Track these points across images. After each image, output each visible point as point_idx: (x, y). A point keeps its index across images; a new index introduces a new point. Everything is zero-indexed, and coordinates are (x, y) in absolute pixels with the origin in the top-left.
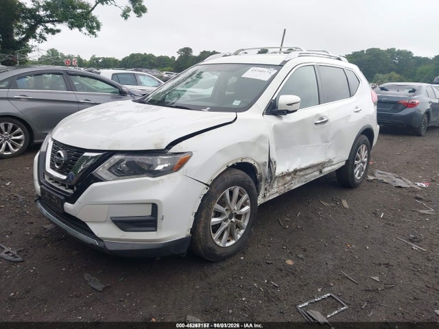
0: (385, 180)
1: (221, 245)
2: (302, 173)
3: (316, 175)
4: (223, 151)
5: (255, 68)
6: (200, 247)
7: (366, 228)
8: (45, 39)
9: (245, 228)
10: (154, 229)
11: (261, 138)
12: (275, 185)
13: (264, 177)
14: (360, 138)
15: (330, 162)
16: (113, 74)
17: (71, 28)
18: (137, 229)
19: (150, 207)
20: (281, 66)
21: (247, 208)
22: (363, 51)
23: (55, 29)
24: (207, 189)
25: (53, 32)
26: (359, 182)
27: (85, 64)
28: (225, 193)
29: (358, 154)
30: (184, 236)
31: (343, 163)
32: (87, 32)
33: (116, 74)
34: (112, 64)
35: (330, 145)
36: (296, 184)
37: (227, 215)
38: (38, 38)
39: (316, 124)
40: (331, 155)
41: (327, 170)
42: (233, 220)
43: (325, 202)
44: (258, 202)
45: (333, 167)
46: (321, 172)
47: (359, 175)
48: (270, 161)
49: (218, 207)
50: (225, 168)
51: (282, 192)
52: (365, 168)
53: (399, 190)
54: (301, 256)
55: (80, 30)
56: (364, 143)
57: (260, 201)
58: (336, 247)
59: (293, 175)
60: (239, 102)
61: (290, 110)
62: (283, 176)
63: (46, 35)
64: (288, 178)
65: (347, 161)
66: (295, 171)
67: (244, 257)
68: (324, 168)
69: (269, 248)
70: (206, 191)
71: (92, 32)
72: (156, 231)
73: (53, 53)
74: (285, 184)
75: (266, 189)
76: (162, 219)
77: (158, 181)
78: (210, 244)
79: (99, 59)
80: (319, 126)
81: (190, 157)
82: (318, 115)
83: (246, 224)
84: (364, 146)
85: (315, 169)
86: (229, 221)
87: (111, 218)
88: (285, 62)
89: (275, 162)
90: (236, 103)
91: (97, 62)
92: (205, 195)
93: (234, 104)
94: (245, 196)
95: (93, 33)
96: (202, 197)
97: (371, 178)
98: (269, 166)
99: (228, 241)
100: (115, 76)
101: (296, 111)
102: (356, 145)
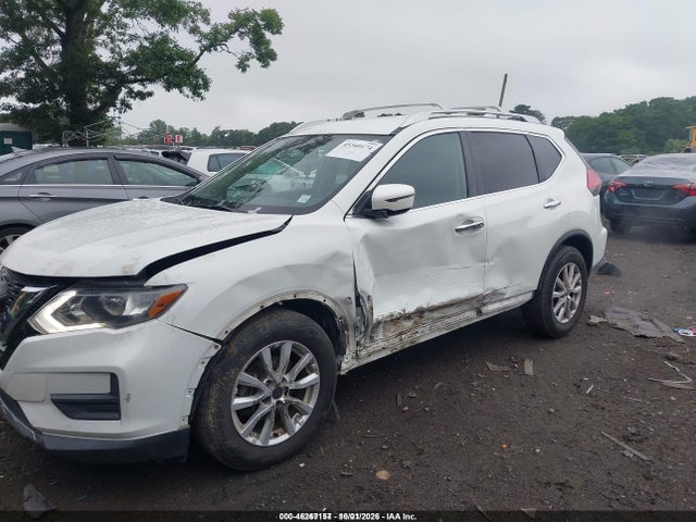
0: (620, 325)
1: (259, 443)
2: (436, 315)
3: (469, 317)
4: (249, 282)
5: (351, 141)
6: (212, 447)
7: (550, 413)
8: (128, 106)
9: (310, 412)
10: (116, 415)
11: (336, 257)
12: (381, 336)
13: (350, 323)
14: (561, 253)
15: (496, 295)
16: (211, 156)
17: (168, 88)
18: (89, 415)
19: (108, 378)
20: (392, 135)
21: (312, 377)
22: (644, 103)
23: (145, 91)
24: (216, 347)
25: (142, 96)
26: (564, 328)
27: (204, 141)
28: (261, 354)
29: (558, 279)
30: (176, 429)
31: (529, 297)
32: (190, 94)
33: (216, 156)
34: (244, 140)
35: (493, 266)
36: (426, 333)
37: (268, 391)
38: (119, 106)
39: (457, 230)
40: (497, 282)
41: (492, 308)
42: (282, 399)
43: (494, 363)
44: (344, 366)
45: (506, 303)
46: (479, 312)
47: (565, 315)
48: (358, 297)
49: (245, 378)
50: (258, 310)
51: (399, 348)
52: (577, 303)
53: (639, 343)
54: (408, 463)
55: (181, 92)
56: (572, 259)
57: (347, 364)
58: (479, 447)
59: (417, 319)
60: (308, 197)
61: (394, 209)
62: (395, 320)
63: (131, 101)
64: (408, 324)
65: (536, 293)
66: (420, 312)
67: (306, 463)
68: (484, 305)
69: (358, 447)
70: (213, 352)
71: (196, 94)
72: (119, 419)
73: (158, 126)
74: (401, 334)
75: (358, 344)
76: (128, 400)
77: (122, 334)
78: (231, 443)
79: (225, 132)
80: (466, 233)
81: (182, 293)
82: (460, 215)
83: (312, 406)
84: (573, 267)
85: (466, 307)
86: (274, 401)
87: (52, 395)
88: (400, 129)
89: (369, 296)
90: (303, 199)
91: (222, 137)
92: (213, 358)
93: (299, 201)
94: (307, 358)
95: (199, 95)
96: (207, 361)
97: (595, 320)
98: (358, 305)
99: (276, 436)
100: (214, 159)
101: (406, 210)
102: (553, 265)
